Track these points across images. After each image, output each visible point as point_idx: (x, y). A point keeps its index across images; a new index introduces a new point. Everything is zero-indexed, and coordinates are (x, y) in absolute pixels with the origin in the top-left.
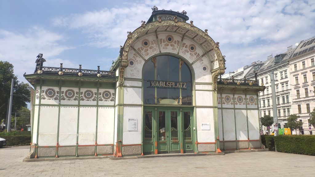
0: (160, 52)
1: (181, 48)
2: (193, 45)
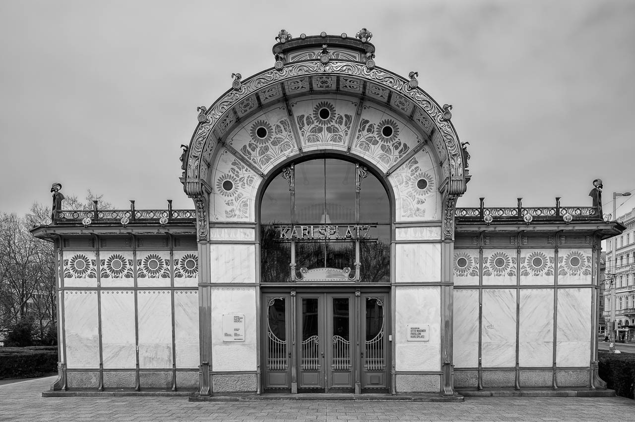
0: (300, 150)
1: (357, 133)
2: (388, 122)
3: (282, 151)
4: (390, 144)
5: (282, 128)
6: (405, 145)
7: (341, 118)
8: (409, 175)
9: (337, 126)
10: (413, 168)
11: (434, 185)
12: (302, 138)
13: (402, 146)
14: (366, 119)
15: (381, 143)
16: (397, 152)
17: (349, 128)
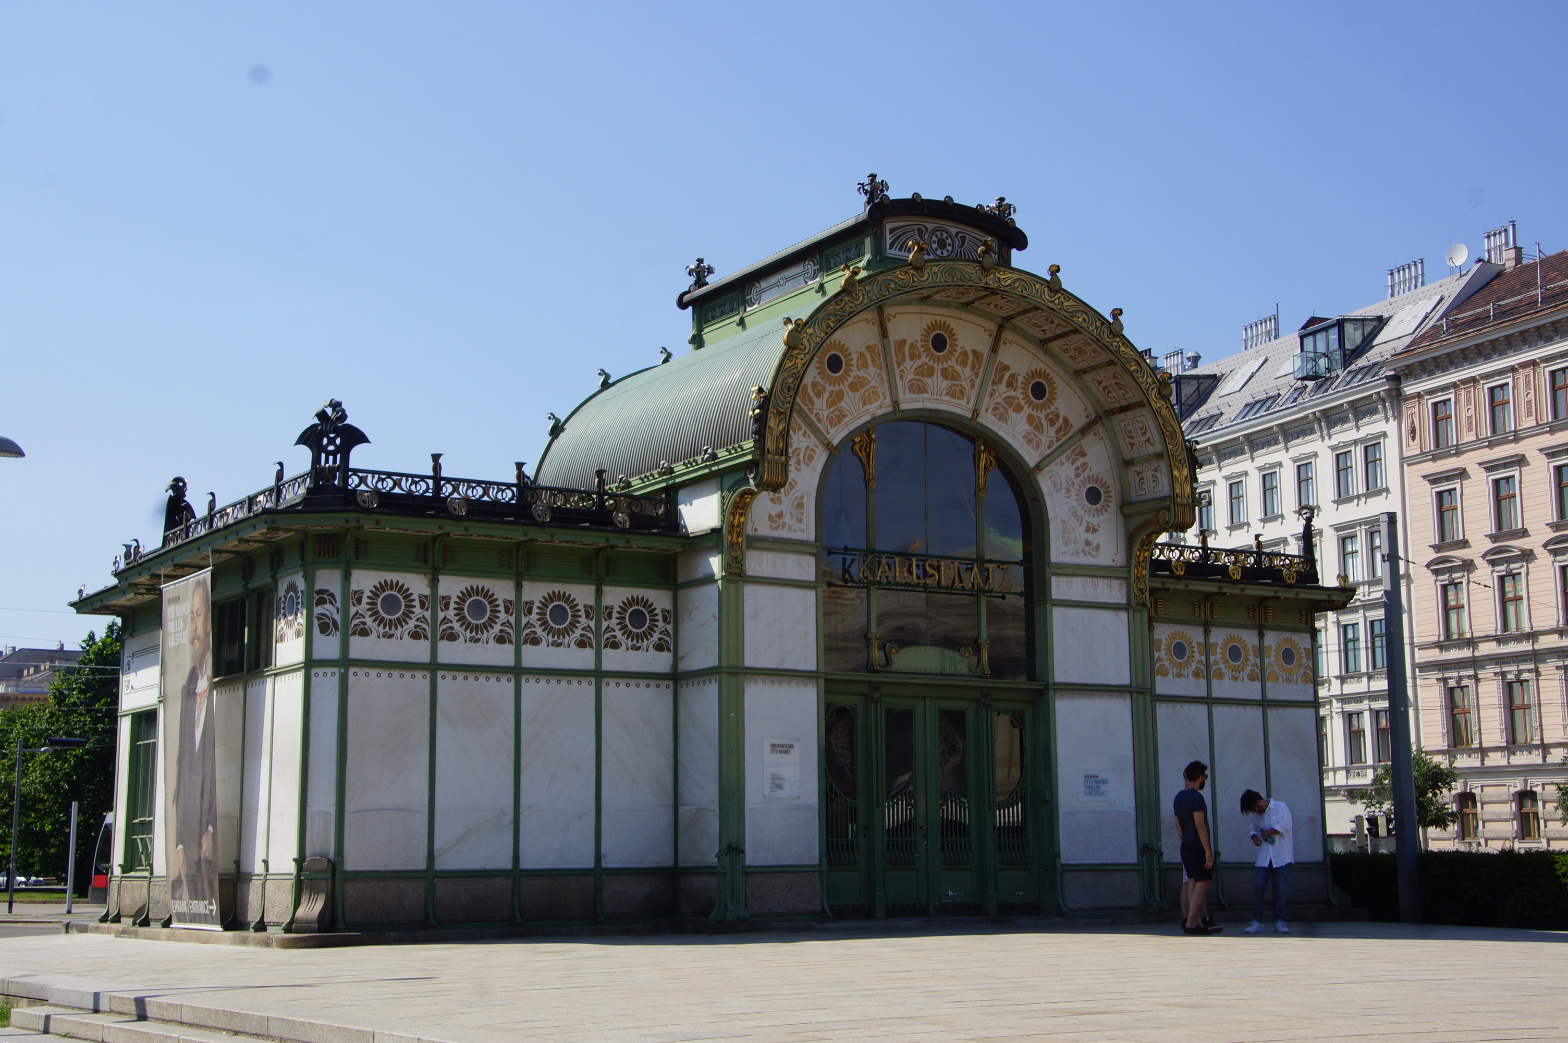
0: (896, 403)
1: (990, 387)
2: (1041, 374)
3: (864, 404)
4: (1042, 415)
5: (869, 360)
6: (1066, 420)
7: (965, 354)
8: (1072, 476)
9: (958, 368)
10: (1078, 463)
11: (1113, 499)
12: (899, 383)
13: (1061, 421)
14: (1006, 362)
15: (1027, 410)
16: (1052, 431)
17: (977, 375)
